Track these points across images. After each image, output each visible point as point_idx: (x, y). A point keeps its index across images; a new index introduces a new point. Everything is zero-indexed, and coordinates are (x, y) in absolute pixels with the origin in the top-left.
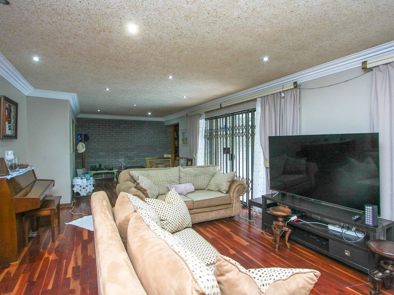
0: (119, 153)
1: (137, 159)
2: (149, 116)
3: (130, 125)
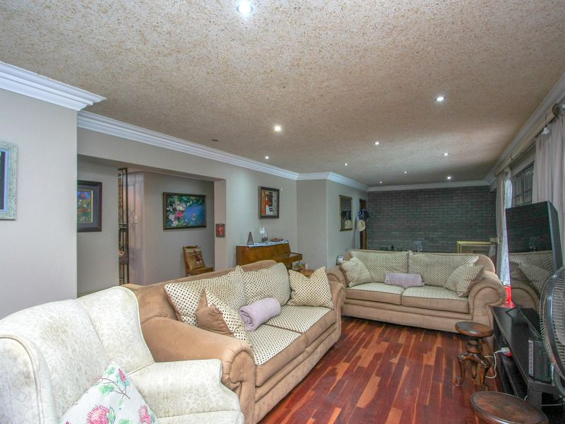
0: (417, 233)
1: (444, 242)
2: (448, 181)
3: (432, 196)
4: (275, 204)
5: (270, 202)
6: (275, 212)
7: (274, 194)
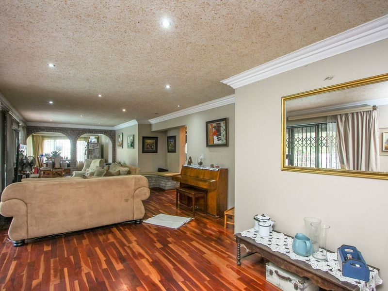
4: (223, 133)
5: (218, 132)
6: (225, 141)
7: (222, 124)
